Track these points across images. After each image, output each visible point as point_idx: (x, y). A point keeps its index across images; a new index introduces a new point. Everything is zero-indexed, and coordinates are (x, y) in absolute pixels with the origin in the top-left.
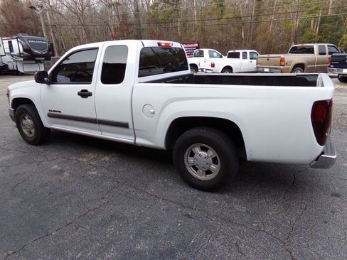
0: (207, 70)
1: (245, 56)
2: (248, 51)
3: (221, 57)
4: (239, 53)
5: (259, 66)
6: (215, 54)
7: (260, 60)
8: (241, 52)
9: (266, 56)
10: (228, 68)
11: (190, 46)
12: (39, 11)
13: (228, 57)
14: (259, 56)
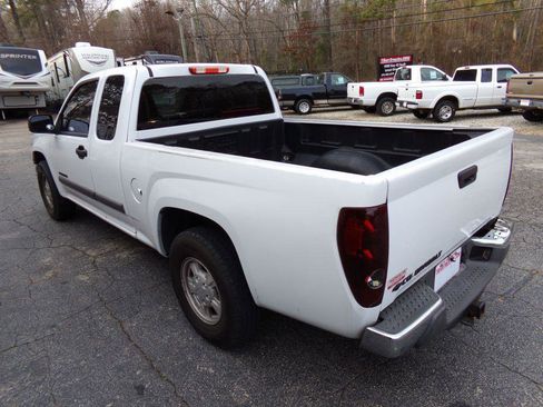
0: (409, 103)
1: (487, 76)
2: (495, 68)
3: (445, 79)
4: (475, 71)
5: (510, 94)
6: (433, 75)
7: (514, 84)
8: (479, 68)
9: (527, 75)
10: (451, 101)
11: (395, 60)
12: (178, 18)
13: (455, 80)
14: (519, 75)
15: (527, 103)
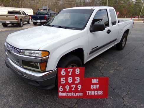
15: (9, 22)
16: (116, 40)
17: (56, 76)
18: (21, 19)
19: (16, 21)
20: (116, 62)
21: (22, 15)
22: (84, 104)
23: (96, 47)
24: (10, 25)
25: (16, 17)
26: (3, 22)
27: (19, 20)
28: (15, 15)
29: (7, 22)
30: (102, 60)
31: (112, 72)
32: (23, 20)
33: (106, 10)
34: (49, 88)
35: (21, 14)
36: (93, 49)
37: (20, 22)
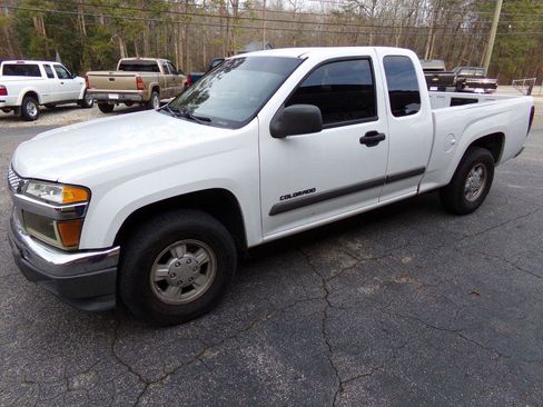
8: (41, 64)
15: (116, 97)
16: (421, 171)
17: (115, 269)
18: (156, 89)
19: (136, 94)
20: (408, 259)
21: (162, 74)
22: (197, 378)
23: (306, 192)
24: (122, 105)
25: (139, 80)
26: (99, 96)
27: (150, 90)
28: (137, 74)
29: (111, 97)
30: (356, 246)
31: (367, 290)
32: (162, 90)
33: (369, 59)
34: (95, 307)
35: (158, 70)
36: (289, 196)
37: (152, 97)
